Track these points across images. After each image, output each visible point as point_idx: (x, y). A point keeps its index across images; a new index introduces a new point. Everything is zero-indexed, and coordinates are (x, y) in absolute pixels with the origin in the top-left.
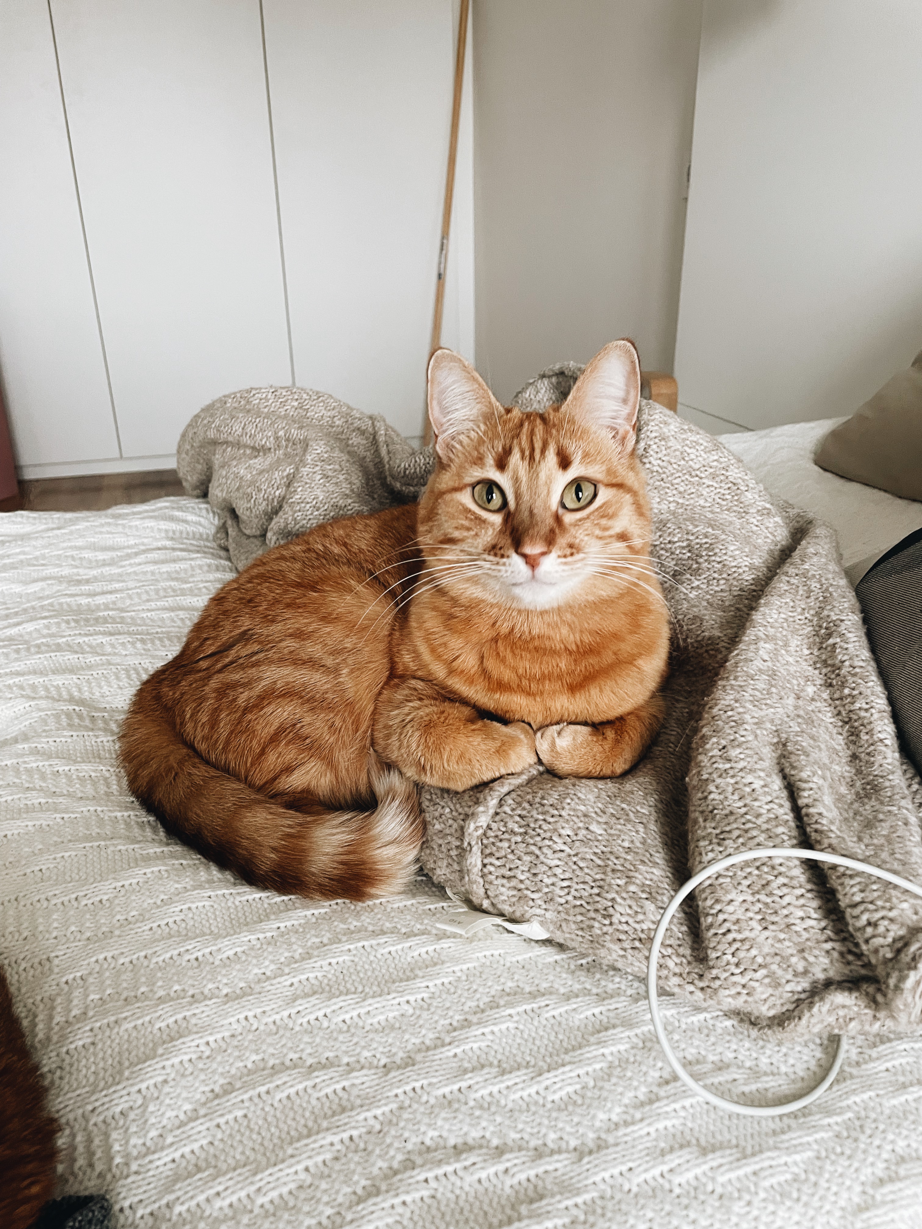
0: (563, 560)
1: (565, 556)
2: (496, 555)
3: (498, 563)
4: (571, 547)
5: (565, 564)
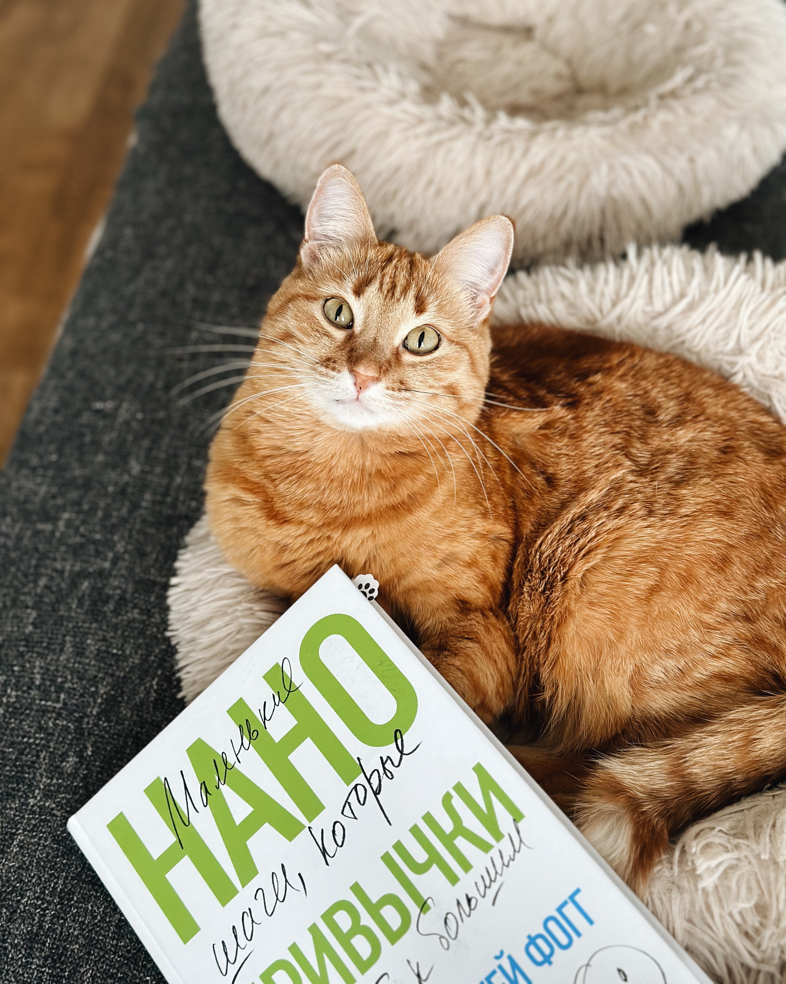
0: (391, 392)
1: (393, 389)
2: (327, 367)
3: (327, 375)
4: (402, 383)
5: (392, 396)
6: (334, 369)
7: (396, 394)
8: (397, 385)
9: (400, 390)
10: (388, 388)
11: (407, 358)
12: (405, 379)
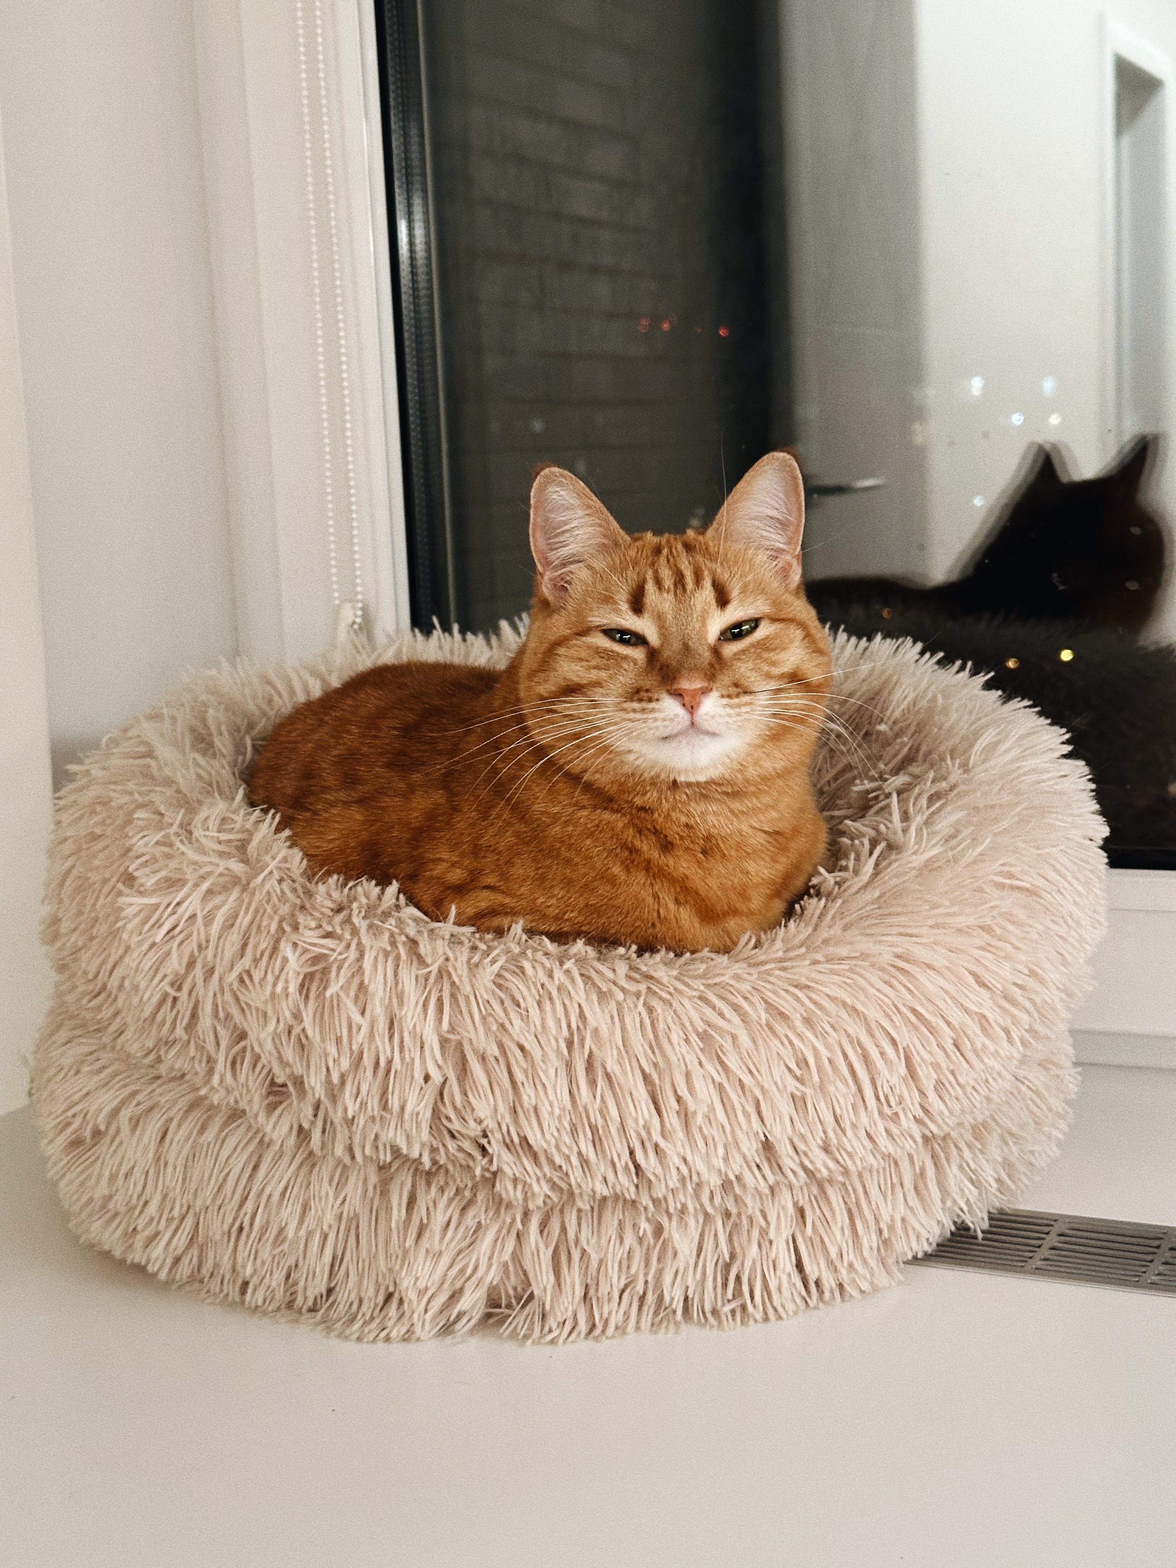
0: (728, 701)
1: (729, 697)
2: (641, 700)
3: (643, 710)
4: (736, 685)
5: (731, 706)
6: (650, 700)
7: (736, 701)
9: (738, 695)
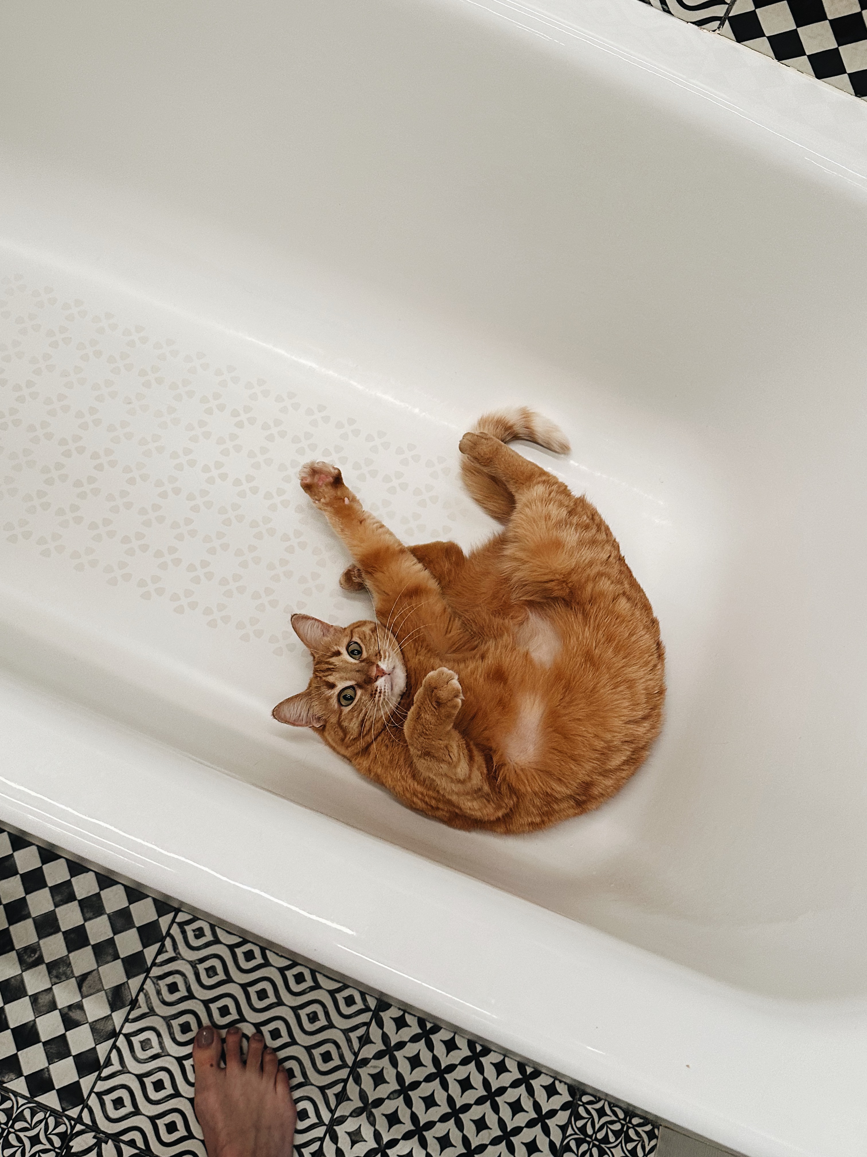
8: (378, 657)
10: (380, 661)
11: (365, 655)
12: (374, 654)
